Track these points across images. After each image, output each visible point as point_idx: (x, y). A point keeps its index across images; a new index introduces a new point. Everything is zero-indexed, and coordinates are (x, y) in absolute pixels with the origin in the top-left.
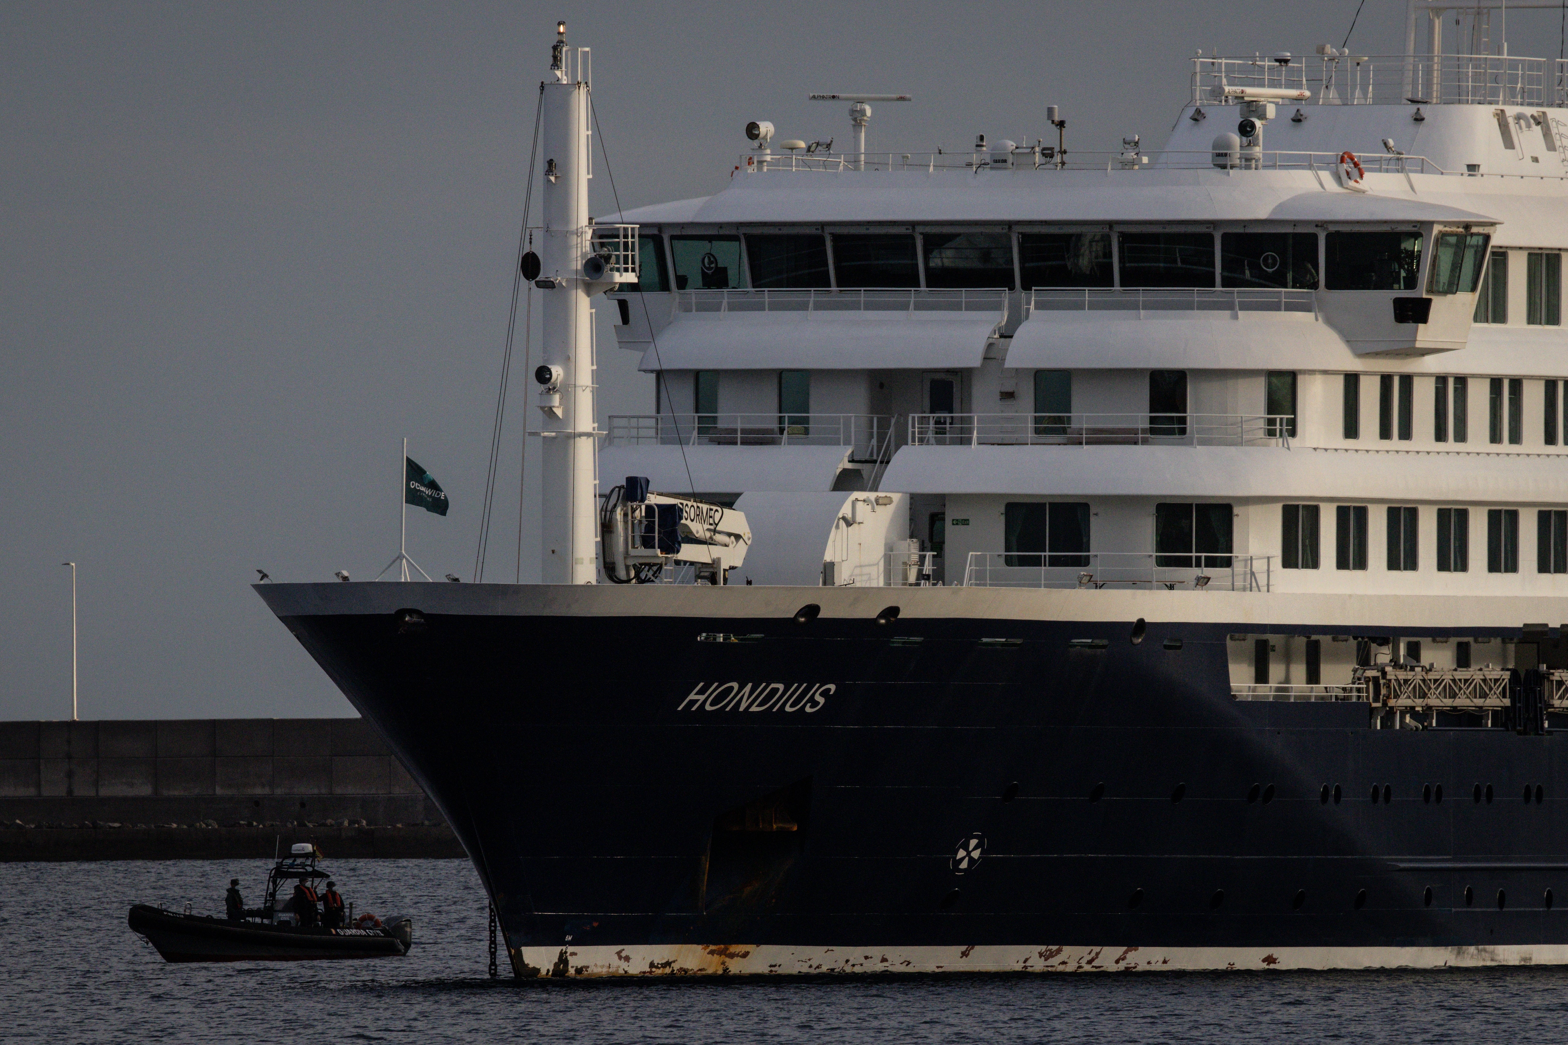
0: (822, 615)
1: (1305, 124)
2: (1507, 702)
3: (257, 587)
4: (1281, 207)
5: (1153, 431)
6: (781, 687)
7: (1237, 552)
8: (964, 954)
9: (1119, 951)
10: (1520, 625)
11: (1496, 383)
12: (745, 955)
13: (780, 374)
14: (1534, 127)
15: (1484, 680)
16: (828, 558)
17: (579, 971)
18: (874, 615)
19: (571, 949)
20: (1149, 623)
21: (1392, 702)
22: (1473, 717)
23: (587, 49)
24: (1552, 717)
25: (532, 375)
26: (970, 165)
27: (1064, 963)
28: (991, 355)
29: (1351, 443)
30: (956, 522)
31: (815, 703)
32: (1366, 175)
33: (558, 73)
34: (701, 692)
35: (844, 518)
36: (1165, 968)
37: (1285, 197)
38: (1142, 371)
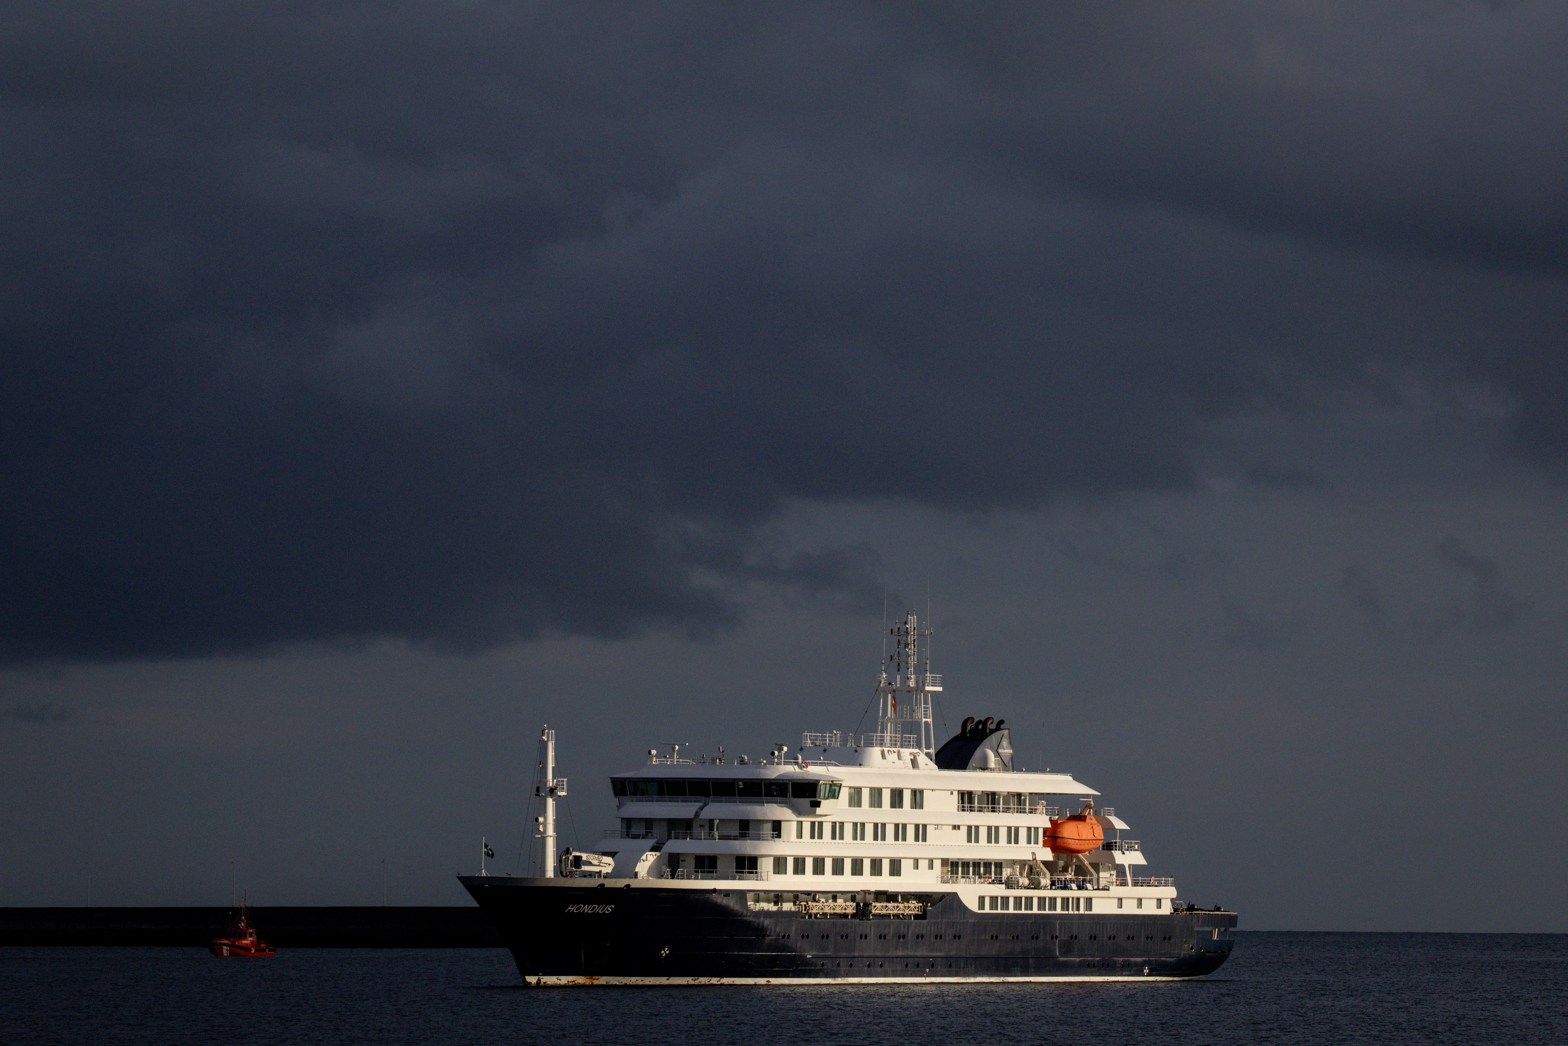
0: (605, 886)
1: (827, 752)
2: (855, 911)
3: (457, 877)
4: (780, 775)
5: (740, 836)
6: (597, 906)
7: (759, 871)
8: (667, 979)
9: (718, 979)
10: (874, 890)
11: (855, 824)
12: (598, 979)
13: (646, 819)
14: (893, 753)
15: (846, 905)
16: (636, 870)
17: (544, 983)
18: (623, 886)
19: (541, 977)
20: (718, 890)
21: (810, 911)
22: (845, 916)
23: (553, 731)
24: (873, 915)
25: (534, 820)
26: (700, 762)
27: (700, 982)
28: (697, 814)
29: (800, 840)
30: (682, 861)
31: (608, 911)
32: (809, 767)
33: (544, 738)
34: (572, 907)
35: (643, 859)
36: (733, 983)
37: (781, 773)
38: (737, 820)
